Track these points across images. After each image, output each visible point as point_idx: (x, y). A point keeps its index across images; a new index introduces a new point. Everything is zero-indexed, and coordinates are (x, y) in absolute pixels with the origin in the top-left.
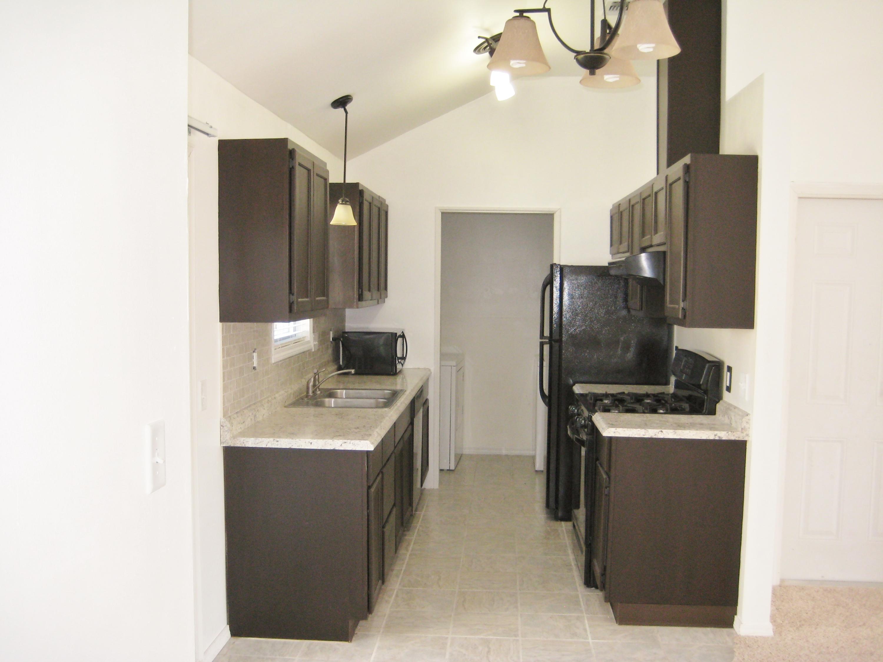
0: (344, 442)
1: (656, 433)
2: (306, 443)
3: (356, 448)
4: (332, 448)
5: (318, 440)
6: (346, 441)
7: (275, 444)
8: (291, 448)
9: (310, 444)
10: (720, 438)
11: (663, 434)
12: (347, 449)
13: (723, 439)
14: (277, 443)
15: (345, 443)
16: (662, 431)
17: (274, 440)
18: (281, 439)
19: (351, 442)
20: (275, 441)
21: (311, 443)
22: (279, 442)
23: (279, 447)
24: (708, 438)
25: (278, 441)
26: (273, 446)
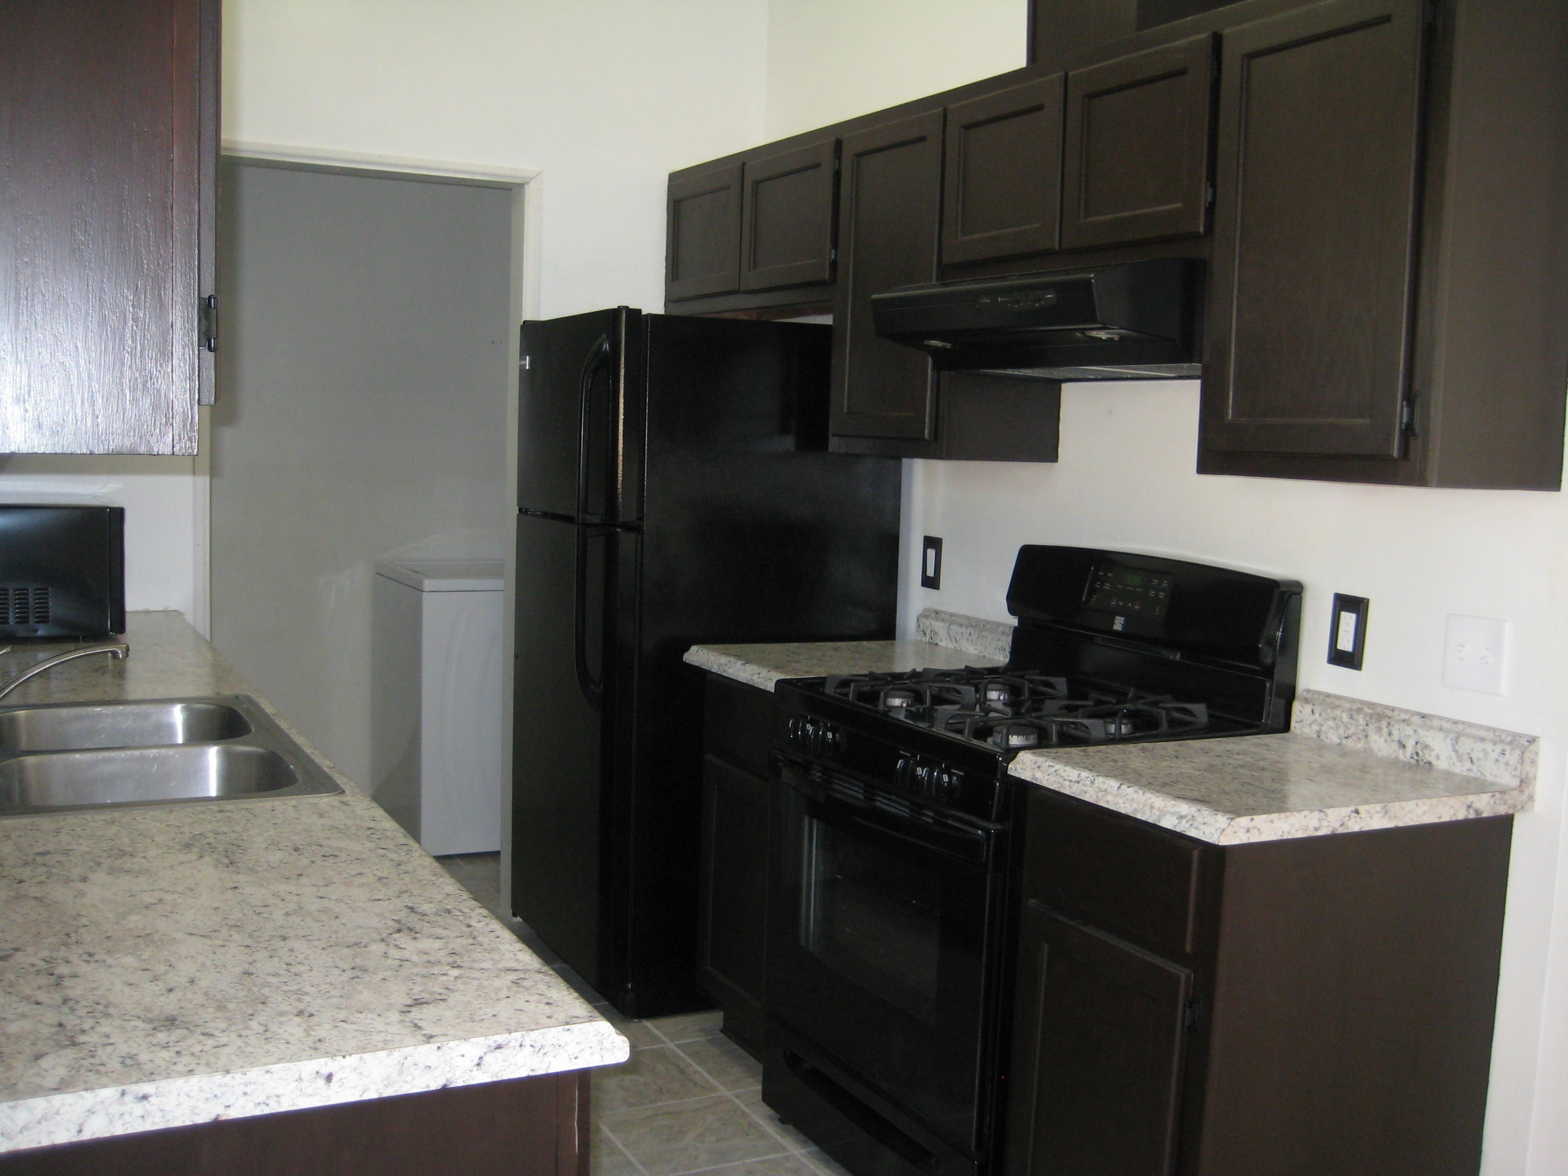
0: (494, 1045)
1: (1345, 817)
2: (300, 1079)
3: (548, 1067)
4: (435, 1085)
5: (365, 1056)
6: (500, 1039)
7: (131, 1114)
8: (224, 1118)
9: (321, 1082)
10: (1478, 815)
11: (1360, 818)
12: (505, 1077)
13: (1485, 815)
14: (139, 1109)
15: (499, 1047)
16: (1357, 812)
17: (123, 1094)
18: (163, 1084)
19: (527, 1042)
20: (128, 1098)
21: (329, 1078)
22: (153, 1100)
23: (153, 1124)
24: (1454, 819)
25: (145, 1097)
26: (119, 1129)
